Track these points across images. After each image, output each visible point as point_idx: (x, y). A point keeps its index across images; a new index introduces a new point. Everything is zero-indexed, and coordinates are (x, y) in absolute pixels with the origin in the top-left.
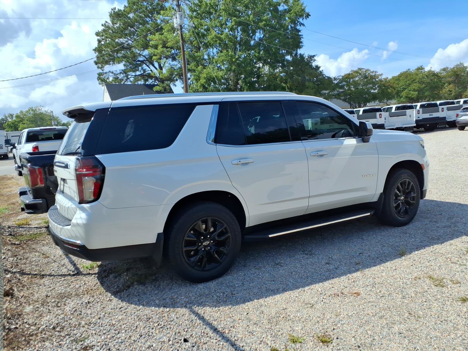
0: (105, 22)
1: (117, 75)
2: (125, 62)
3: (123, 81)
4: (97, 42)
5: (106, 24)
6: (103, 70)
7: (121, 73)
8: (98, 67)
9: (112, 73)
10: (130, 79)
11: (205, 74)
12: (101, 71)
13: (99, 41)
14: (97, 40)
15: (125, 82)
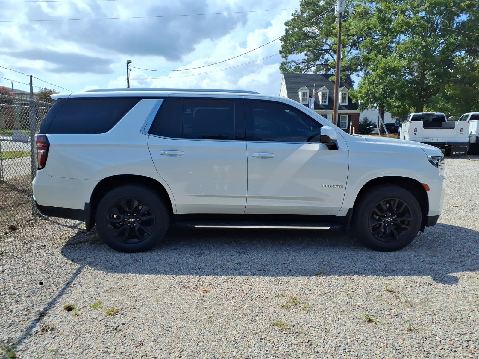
0: (295, 11)
1: (299, 64)
2: (307, 51)
3: (304, 71)
4: (285, 32)
5: (296, 13)
6: (286, 60)
7: (303, 62)
8: (283, 57)
9: (295, 62)
10: (311, 68)
11: (383, 64)
12: (284, 60)
13: (287, 31)
14: (285, 29)
15: (306, 71)
